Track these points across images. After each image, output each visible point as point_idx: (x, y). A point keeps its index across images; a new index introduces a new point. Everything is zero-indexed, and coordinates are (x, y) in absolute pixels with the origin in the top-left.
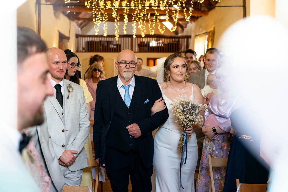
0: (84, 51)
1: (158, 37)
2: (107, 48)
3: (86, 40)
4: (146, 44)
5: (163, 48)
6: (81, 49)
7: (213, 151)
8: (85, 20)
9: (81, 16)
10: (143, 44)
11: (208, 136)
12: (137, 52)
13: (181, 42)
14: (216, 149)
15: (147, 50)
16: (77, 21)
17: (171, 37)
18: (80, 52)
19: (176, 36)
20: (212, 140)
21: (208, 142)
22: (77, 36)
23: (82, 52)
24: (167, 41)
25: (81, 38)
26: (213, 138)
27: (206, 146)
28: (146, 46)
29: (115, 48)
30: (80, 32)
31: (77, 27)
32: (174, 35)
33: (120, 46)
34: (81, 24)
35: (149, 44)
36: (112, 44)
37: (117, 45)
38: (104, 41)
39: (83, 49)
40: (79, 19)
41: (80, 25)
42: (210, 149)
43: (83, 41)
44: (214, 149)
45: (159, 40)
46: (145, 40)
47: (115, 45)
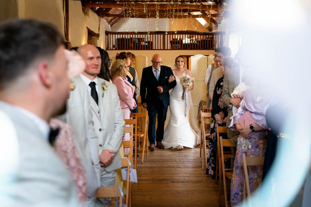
0: (114, 49)
1: (191, 33)
2: (138, 45)
3: (116, 38)
4: (179, 41)
5: (197, 45)
6: (111, 47)
7: (249, 149)
8: (115, 16)
9: (111, 12)
10: (175, 41)
11: (244, 133)
12: (170, 50)
13: (215, 39)
14: (252, 147)
15: (180, 48)
16: (107, 18)
17: (205, 34)
18: (110, 50)
19: (210, 32)
20: (248, 138)
21: (243, 140)
22: (107, 33)
23: (113, 50)
24: (200, 38)
25: (111, 35)
26: (249, 136)
27: (241, 144)
28: (179, 44)
29: (146, 45)
30: (110, 29)
31: (107, 24)
32: (207, 31)
33: (152, 43)
34: (111, 20)
35: (182, 41)
36: (144, 41)
37: (148, 42)
38: (135, 38)
39: (114, 46)
40: (109, 15)
41: (109, 22)
42: (245, 147)
43: (113, 39)
44: (250, 147)
45: (193, 37)
46: (178, 37)
47: (146, 42)
